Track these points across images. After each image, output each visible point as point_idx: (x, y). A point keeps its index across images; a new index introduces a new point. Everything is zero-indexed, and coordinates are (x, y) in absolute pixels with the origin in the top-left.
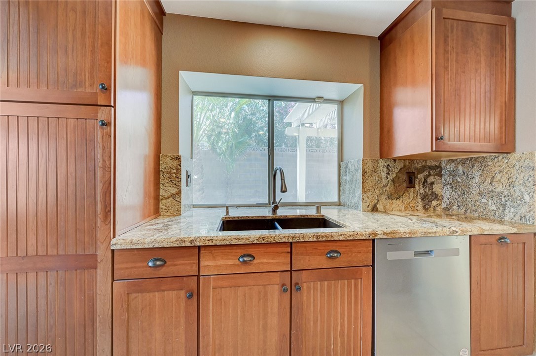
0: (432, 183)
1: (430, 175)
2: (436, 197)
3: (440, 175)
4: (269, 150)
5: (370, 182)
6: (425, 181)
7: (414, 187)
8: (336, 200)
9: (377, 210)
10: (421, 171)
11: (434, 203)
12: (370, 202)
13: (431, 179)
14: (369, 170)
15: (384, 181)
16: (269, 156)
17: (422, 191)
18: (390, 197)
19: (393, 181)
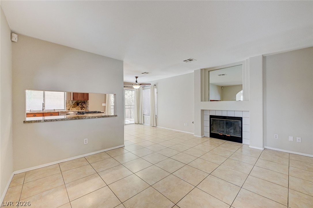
0: (83, 105)
1: (82, 103)
2: (84, 107)
3: (85, 103)
4: (44, 98)
5: (68, 105)
6: (81, 104)
7: (78, 105)
8: (64, 109)
9: (70, 110)
10: (80, 102)
11: (83, 108)
12: (68, 108)
13: (82, 104)
14: (68, 102)
15: (71, 105)
16: (44, 99)
17: (80, 106)
18: (73, 107)
19: (73, 104)
